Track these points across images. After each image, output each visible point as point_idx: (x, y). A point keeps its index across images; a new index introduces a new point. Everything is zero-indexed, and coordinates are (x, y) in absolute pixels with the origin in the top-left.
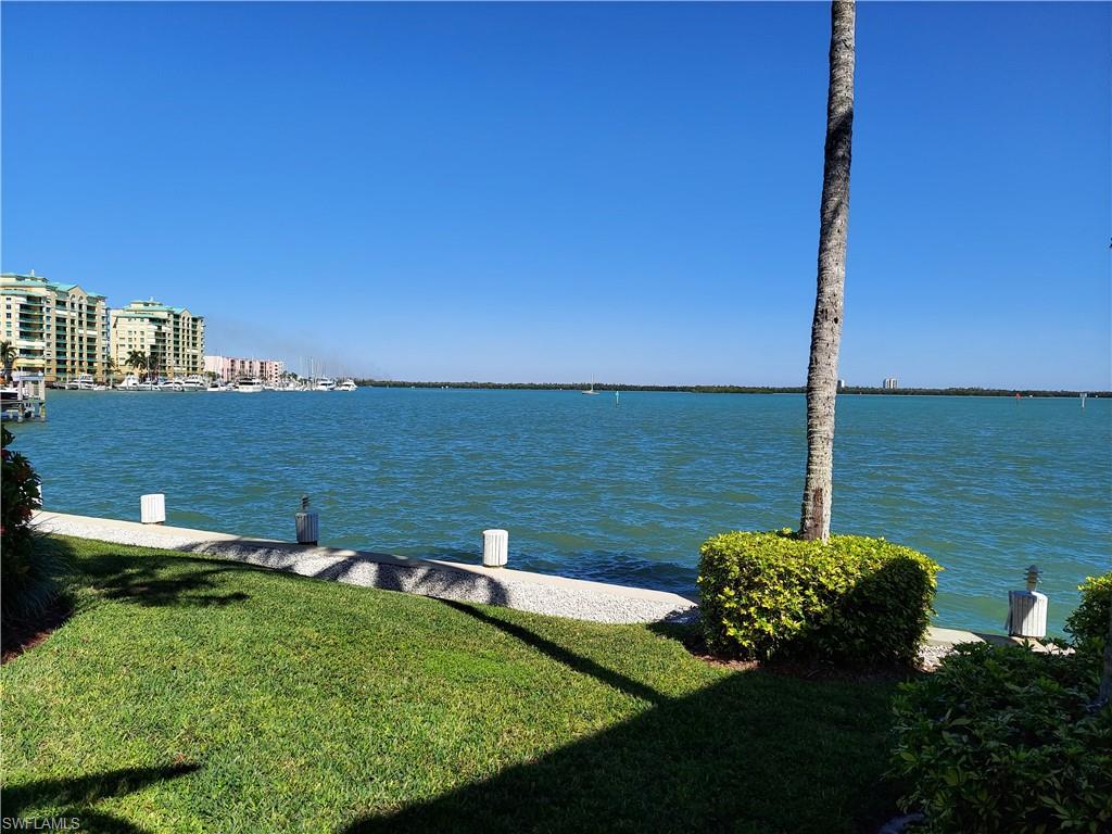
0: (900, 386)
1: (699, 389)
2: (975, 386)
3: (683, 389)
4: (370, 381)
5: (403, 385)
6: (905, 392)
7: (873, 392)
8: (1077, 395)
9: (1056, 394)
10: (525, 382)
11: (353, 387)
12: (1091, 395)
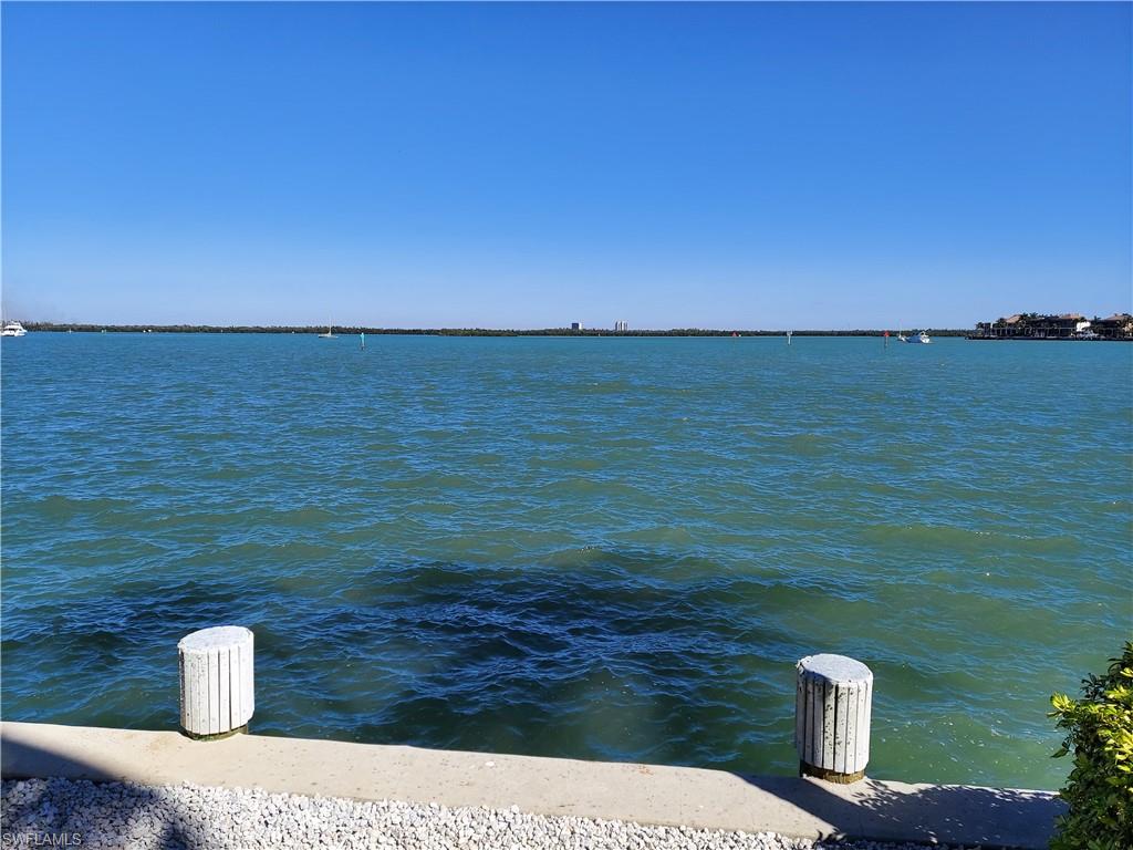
0: (630, 328)
1: (445, 332)
2: (693, 327)
3: (429, 332)
4: (47, 325)
5: (92, 329)
6: (635, 334)
7: (607, 333)
8: (785, 334)
9: (757, 334)
10: (250, 325)
11: (20, 332)
12: (795, 334)
